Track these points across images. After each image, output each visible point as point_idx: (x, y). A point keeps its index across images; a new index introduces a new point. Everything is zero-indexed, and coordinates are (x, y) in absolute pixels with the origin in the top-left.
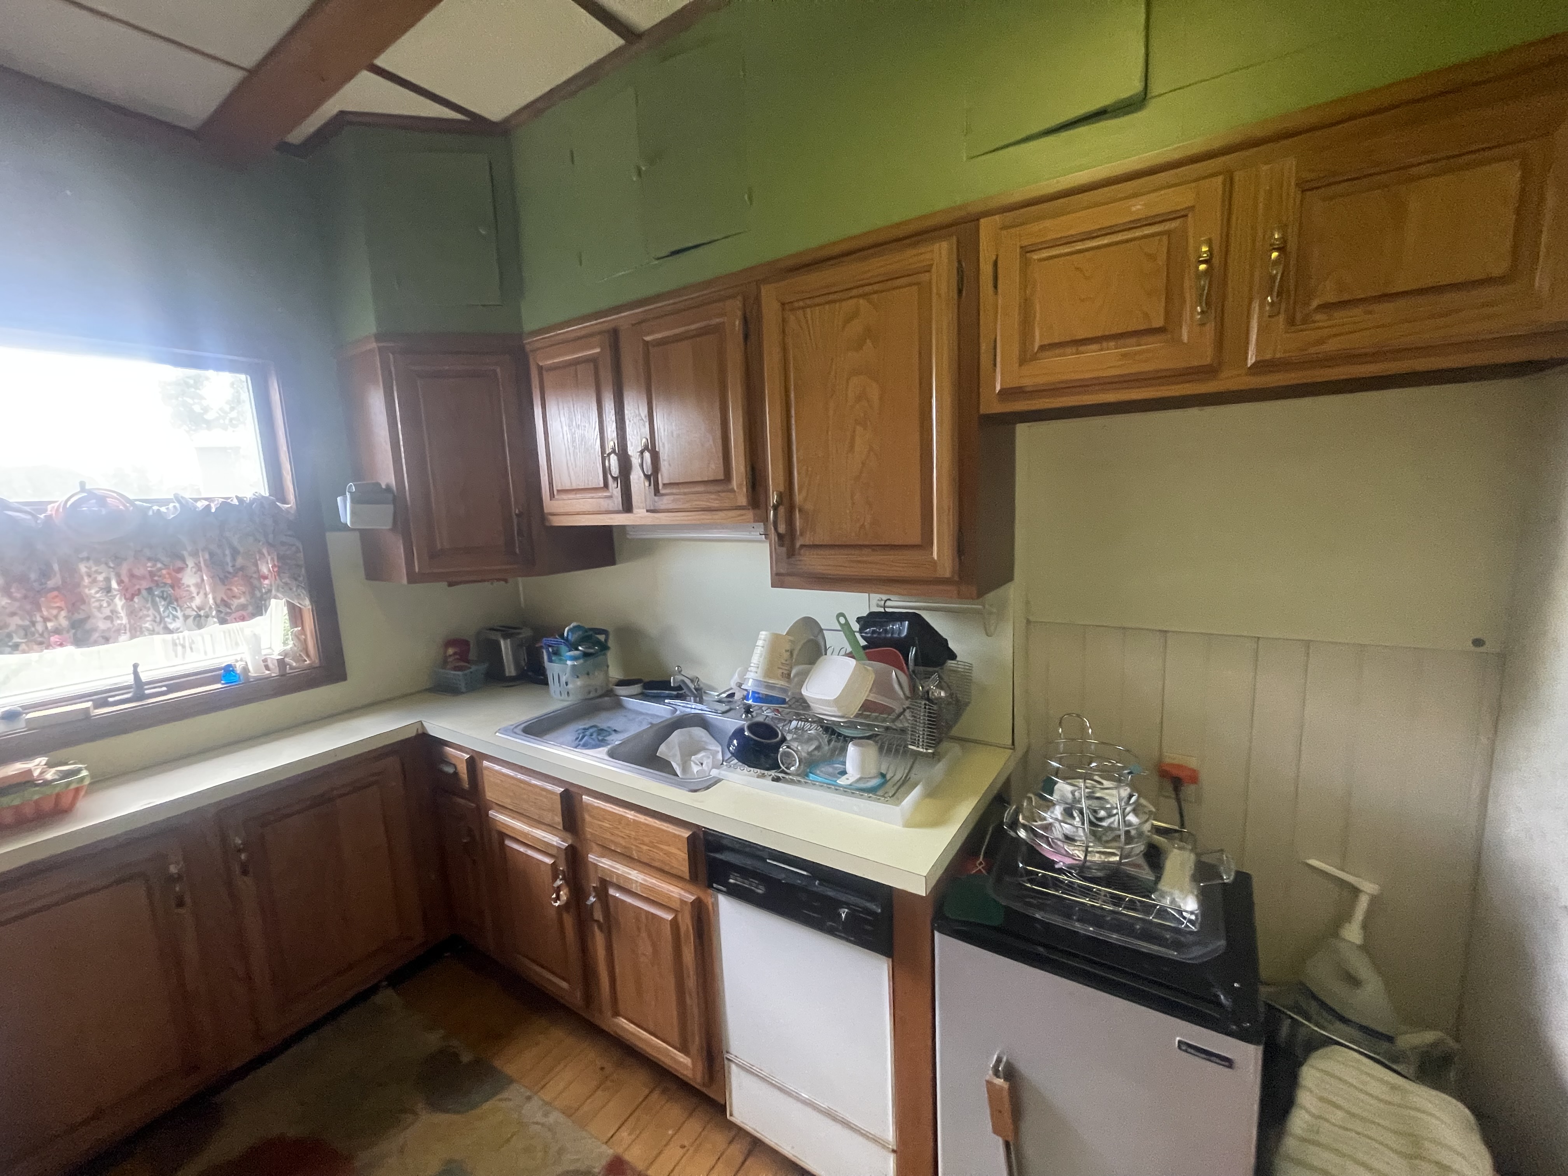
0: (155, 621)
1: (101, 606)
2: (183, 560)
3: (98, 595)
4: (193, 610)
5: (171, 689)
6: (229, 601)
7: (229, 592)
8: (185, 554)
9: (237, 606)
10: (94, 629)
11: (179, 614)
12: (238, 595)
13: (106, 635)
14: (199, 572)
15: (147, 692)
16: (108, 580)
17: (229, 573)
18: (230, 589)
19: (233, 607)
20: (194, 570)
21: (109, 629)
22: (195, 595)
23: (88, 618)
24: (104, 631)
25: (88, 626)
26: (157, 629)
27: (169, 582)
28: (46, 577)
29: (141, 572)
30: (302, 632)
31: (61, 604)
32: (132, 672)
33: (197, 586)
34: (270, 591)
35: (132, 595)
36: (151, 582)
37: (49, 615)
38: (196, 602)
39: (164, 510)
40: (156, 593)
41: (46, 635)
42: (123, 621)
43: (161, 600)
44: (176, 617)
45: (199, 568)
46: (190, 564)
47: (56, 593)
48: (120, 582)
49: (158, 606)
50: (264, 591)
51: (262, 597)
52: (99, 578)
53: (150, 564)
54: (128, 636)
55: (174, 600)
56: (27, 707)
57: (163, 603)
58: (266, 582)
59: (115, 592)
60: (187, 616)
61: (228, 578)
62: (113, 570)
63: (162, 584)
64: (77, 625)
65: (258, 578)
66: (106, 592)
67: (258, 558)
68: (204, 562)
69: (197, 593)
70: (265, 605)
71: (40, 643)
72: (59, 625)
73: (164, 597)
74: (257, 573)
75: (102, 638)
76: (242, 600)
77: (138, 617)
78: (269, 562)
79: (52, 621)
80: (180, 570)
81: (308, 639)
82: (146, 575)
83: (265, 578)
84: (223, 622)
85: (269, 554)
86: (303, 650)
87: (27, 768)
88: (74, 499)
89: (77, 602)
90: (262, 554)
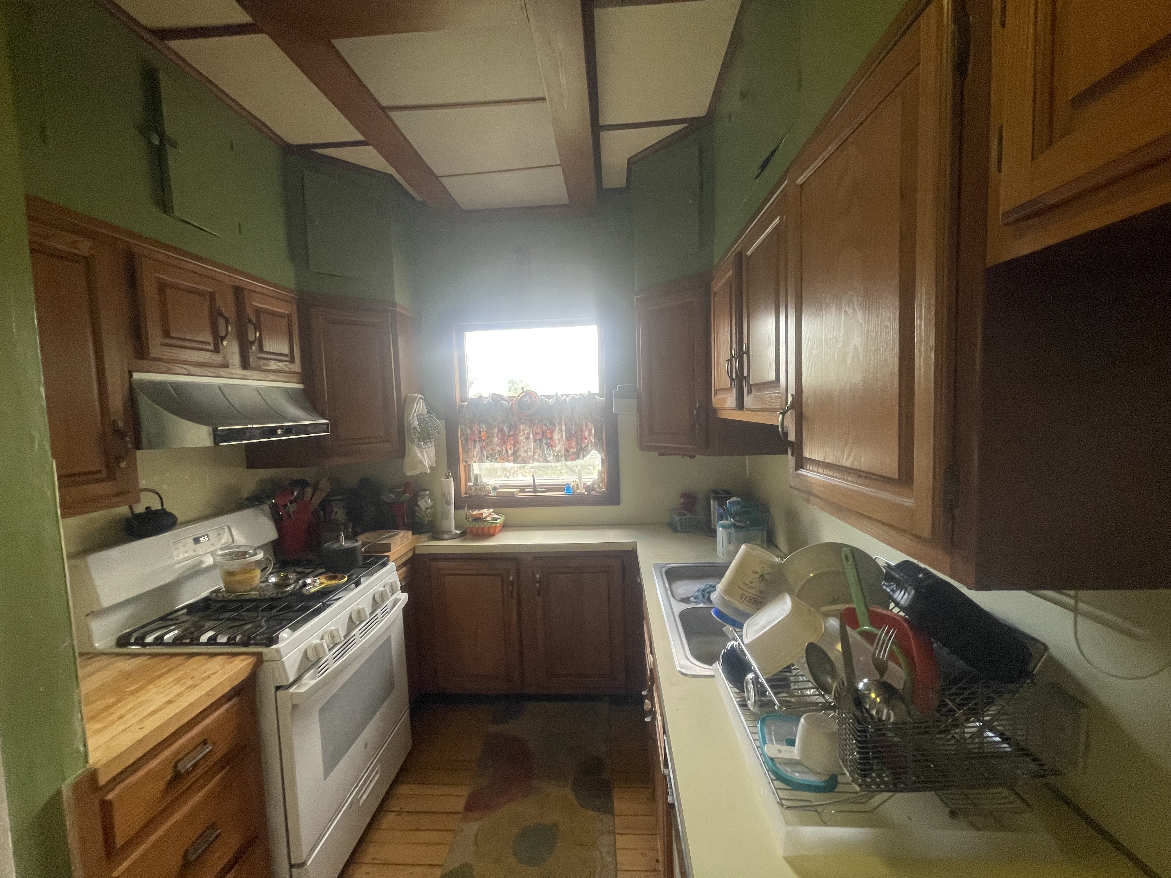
0: (539, 456)
1: (524, 445)
2: (555, 426)
3: (524, 440)
4: (556, 452)
5: (548, 490)
6: (568, 449)
7: (570, 445)
8: (556, 423)
9: (572, 452)
10: (520, 456)
11: (551, 453)
12: (574, 446)
13: (524, 459)
14: (560, 433)
15: (538, 489)
16: (529, 434)
17: (573, 434)
18: (571, 443)
19: (570, 453)
20: (558, 432)
21: (525, 457)
22: (557, 444)
23: (518, 450)
24: (523, 457)
25: (518, 454)
26: (540, 460)
27: (549, 437)
28: (510, 430)
29: (539, 431)
30: (603, 472)
31: (512, 443)
32: (532, 479)
33: (559, 440)
34: (587, 446)
35: (534, 442)
36: (543, 436)
37: (508, 447)
38: (558, 448)
39: (550, 401)
40: (544, 442)
41: (505, 456)
42: (531, 454)
43: (545, 446)
44: (550, 455)
45: (561, 431)
46: (557, 429)
47: (511, 438)
48: (533, 435)
49: (544, 448)
50: (584, 446)
51: (582, 449)
52: (526, 432)
53: (544, 427)
54: (531, 461)
55: (550, 446)
56: (500, 486)
57: (545, 447)
58: (586, 441)
59: (532, 440)
60: (554, 455)
61: (571, 437)
62: (531, 429)
63: (547, 438)
64: (515, 453)
65: (581, 438)
66: (528, 439)
67: (584, 428)
68: (564, 428)
69: (559, 444)
70: (583, 453)
71: (503, 459)
72: (510, 452)
73: (546, 444)
74: (582, 435)
75: (523, 460)
76: (575, 450)
77: (537, 452)
78: (590, 430)
79: (508, 450)
80: (554, 431)
81: (605, 476)
82: (541, 432)
83: (586, 439)
84: (566, 460)
85: (591, 426)
86: (602, 482)
87: (484, 512)
88: (521, 395)
89: (516, 442)
90: (587, 426)
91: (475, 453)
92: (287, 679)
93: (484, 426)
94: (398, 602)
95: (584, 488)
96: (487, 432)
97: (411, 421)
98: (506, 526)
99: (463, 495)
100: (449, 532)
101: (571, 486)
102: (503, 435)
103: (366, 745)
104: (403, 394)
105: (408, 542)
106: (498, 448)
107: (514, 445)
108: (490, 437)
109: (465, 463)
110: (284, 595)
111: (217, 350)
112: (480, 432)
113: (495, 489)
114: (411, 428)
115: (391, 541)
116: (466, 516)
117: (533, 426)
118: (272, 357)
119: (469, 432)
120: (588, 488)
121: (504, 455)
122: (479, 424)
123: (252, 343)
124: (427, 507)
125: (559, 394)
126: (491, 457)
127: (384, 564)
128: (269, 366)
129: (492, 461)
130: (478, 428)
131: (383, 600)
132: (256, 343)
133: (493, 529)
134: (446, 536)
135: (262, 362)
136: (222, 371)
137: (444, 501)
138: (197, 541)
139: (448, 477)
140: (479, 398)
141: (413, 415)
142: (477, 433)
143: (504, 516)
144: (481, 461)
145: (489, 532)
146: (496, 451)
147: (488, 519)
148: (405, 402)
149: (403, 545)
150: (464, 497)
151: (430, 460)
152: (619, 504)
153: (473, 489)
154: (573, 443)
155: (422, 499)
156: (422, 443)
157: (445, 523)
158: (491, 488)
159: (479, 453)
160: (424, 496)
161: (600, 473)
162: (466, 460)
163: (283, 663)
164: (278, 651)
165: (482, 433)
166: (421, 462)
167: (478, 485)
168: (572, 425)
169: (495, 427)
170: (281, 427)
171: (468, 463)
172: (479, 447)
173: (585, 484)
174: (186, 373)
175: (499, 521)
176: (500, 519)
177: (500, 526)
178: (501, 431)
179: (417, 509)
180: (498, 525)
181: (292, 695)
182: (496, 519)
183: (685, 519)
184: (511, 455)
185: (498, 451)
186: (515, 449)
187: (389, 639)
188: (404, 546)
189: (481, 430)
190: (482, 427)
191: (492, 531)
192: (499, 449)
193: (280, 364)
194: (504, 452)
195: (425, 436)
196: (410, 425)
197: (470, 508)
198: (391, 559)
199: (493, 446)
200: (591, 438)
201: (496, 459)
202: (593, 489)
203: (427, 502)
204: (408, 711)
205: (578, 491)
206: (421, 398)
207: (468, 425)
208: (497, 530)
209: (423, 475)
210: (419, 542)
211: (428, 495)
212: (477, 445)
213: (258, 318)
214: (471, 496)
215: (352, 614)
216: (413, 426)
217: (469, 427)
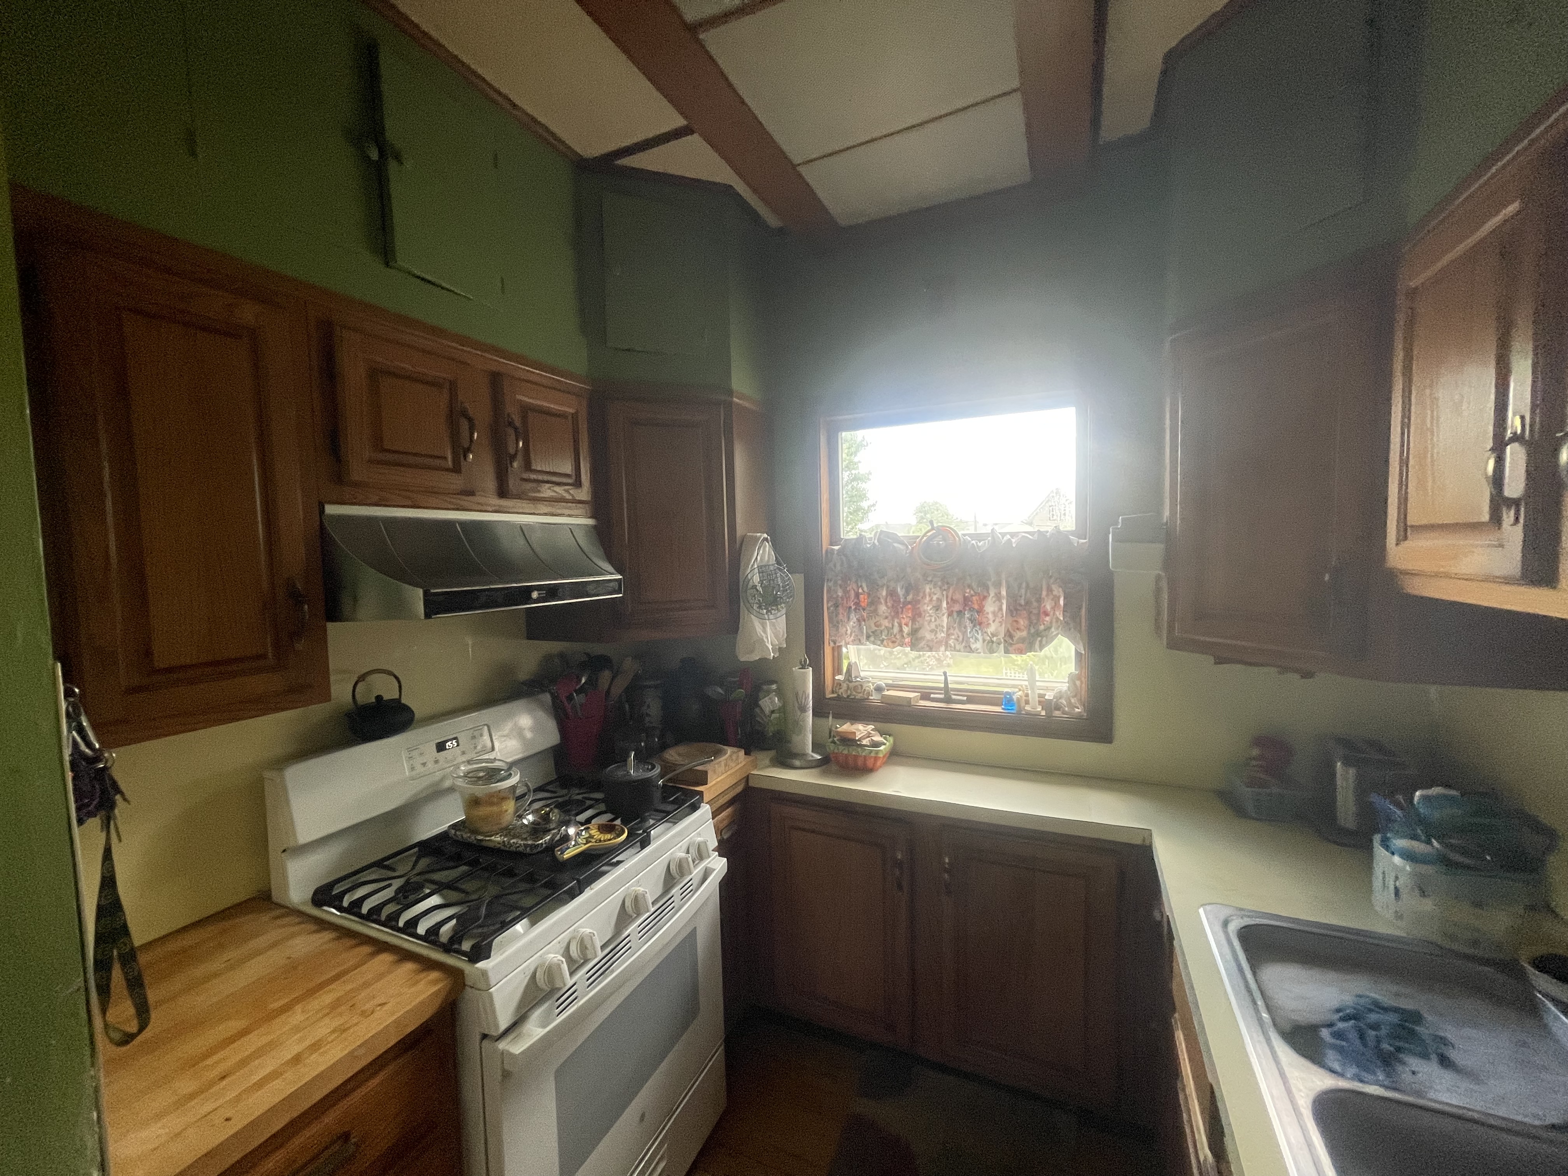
0: (957, 640)
1: (931, 620)
2: (987, 589)
3: (931, 612)
4: (988, 636)
5: (970, 700)
6: (1012, 632)
7: (1015, 624)
8: (990, 583)
9: (1019, 638)
10: (922, 638)
11: (980, 637)
12: (1023, 628)
13: (931, 644)
14: (998, 602)
15: (954, 697)
16: (939, 600)
17: (1021, 605)
18: (1017, 621)
19: (1015, 639)
20: (994, 599)
21: (932, 640)
22: (991, 622)
23: (920, 628)
24: (928, 641)
25: (919, 634)
26: (958, 647)
27: (976, 607)
28: (907, 593)
29: (958, 596)
30: (1079, 677)
31: (910, 615)
32: (943, 678)
33: (994, 613)
34: (1049, 628)
35: (949, 615)
36: (966, 605)
37: (903, 622)
38: (992, 629)
39: (980, 544)
40: (967, 615)
41: (898, 637)
42: (943, 635)
43: (968, 623)
44: (977, 639)
45: (998, 597)
46: (992, 594)
47: (910, 606)
48: (947, 603)
49: (965, 627)
50: (1042, 627)
51: (1038, 634)
52: (935, 598)
53: (968, 591)
54: (943, 648)
55: (978, 623)
56: (887, 685)
57: (969, 625)
58: (1047, 619)
59: (944, 611)
60: (984, 641)
61: (1016, 610)
62: (945, 593)
63: (971, 609)
64: (914, 632)
65: (1039, 614)
66: (937, 610)
67: (1044, 593)
68: (1004, 593)
69: (994, 621)
70: (1041, 642)
71: (893, 642)
72: (906, 630)
73: (970, 620)
74: (1039, 607)
75: (928, 646)
76: (1024, 634)
77: (953, 634)
78: (1056, 599)
79: (904, 626)
80: (985, 598)
81: (1083, 686)
82: (961, 600)
83: (1047, 614)
84: (1007, 651)
85: (1058, 591)
86: (1075, 696)
87: (859, 730)
88: (929, 534)
89: (917, 615)
90: (1049, 590)
91: (848, 628)
92: (497, 1026)
93: (864, 585)
94: (711, 874)
95: (1040, 702)
96: (869, 595)
97: (749, 577)
98: (896, 755)
99: (829, 695)
100: (802, 755)
101: (1015, 697)
102: (894, 601)
103: (643, 1116)
104: (740, 531)
105: (738, 767)
106: (886, 623)
107: (913, 620)
108: (874, 602)
109: (832, 644)
110: (535, 851)
111: (457, 469)
112: (857, 595)
113: (879, 689)
114: (749, 587)
115: (708, 768)
116: (830, 733)
117: (949, 588)
118: (546, 478)
119: (840, 594)
120: (1046, 704)
121: (895, 636)
122: (856, 582)
123: (513, 457)
124: (772, 708)
125: (998, 530)
126: (874, 636)
127: (694, 808)
128: (539, 491)
129: (874, 643)
130: (855, 587)
131: (682, 875)
132: (520, 457)
133: (872, 760)
134: (797, 763)
135: (529, 486)
136: (465, 501)
137: (797, 705)
138: (441, 747)
139: (803, 668)
140: (857, 539)
141: (753, 566)
142: (852, 594)
143: (891, 739)
144: (857, 642)
145: (865, 764)
146: (883, 627)
147: (864, 742)
148: (741, 544)
149: (729, 773)
150: (830, 699)
151: (776, 637)
152: (1111, 742)
153: (844, 686)
154: (1021, 622)
155: (765, 697)
156: (765, 611)
157: (796, 739)
158: (872, 687)
159: (856, 630)
160: (769, 692)
161: (1072, 679)
162: (833, 638)
163: (491, 996)
164: (484, 973)
165: (861, 596)
166: (761, 641)
167: (851, 682)
168: (1020, 587)
169: (882, 586)
170: (538, 588)
171: (838, 644)
172: (855, 619)
173: (1041, 696)
174: (410, 503)
175: (882, 748)
176: (885, 744)
177: (884, 757)
178: (891, 595)
179: (757, 710)
180: (881, 755)
181: (502, 1053)
182: (876, 745)
183: (1270, 795)
184: (908, 634)
185: (886, 627)
186: (915, 626)
187: (693, 933)
188: (731, 775)
189: (860, 591)
190: (861, 586)
191: (870, 763)
192: (887, 625)
193: (558, 489)
194: (896, 630)
195: (770, 601)
196: (747, 581)
197: (838, 716)
198: (706, 798)
199: (878, 619)
200: (1057, 613)
201: (883, 641)
202: (1058, 708)
203: (773, 702)
204: (722, 1047)
205: (1028, 708)
206: (766, 539)
207: (840, 582)
208: (879, 763)
209: (764, 660)
210: (755, 767)
211: (774, 691)
212: (852, 615)
213: (524, 419)
214: (839, 698)
215: (626, 901)
216: (751, 584)
217: (841, 586)
